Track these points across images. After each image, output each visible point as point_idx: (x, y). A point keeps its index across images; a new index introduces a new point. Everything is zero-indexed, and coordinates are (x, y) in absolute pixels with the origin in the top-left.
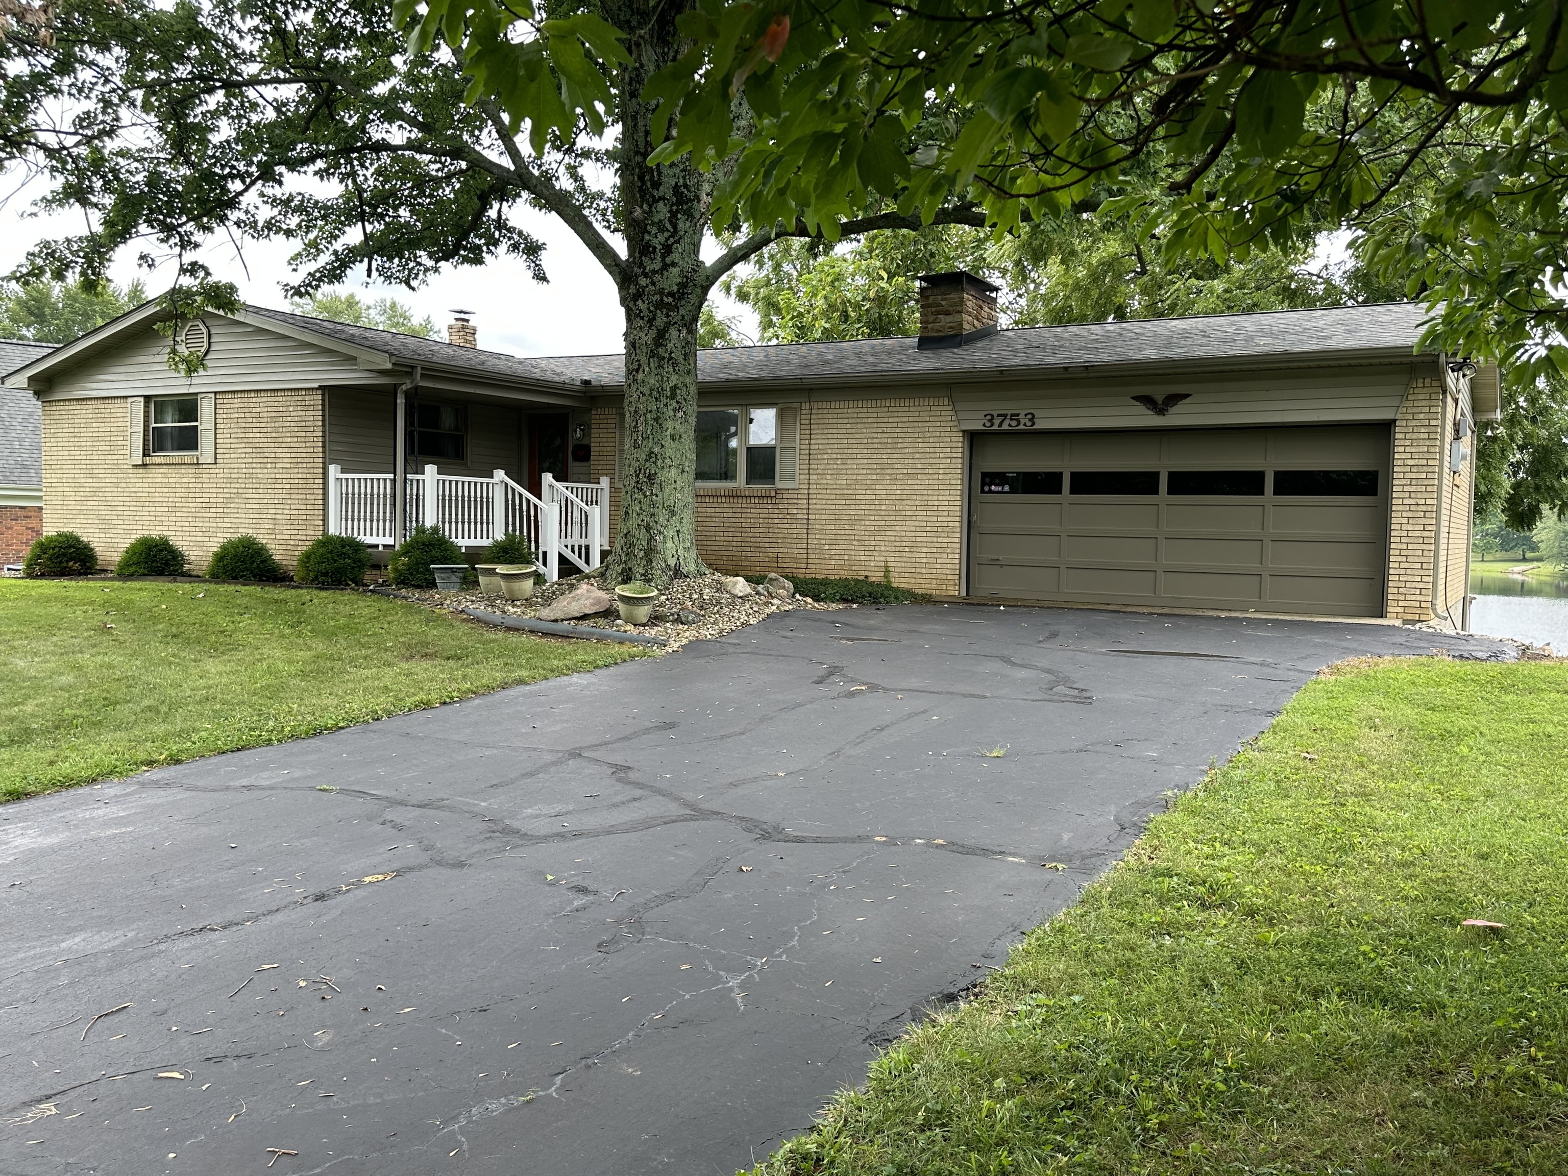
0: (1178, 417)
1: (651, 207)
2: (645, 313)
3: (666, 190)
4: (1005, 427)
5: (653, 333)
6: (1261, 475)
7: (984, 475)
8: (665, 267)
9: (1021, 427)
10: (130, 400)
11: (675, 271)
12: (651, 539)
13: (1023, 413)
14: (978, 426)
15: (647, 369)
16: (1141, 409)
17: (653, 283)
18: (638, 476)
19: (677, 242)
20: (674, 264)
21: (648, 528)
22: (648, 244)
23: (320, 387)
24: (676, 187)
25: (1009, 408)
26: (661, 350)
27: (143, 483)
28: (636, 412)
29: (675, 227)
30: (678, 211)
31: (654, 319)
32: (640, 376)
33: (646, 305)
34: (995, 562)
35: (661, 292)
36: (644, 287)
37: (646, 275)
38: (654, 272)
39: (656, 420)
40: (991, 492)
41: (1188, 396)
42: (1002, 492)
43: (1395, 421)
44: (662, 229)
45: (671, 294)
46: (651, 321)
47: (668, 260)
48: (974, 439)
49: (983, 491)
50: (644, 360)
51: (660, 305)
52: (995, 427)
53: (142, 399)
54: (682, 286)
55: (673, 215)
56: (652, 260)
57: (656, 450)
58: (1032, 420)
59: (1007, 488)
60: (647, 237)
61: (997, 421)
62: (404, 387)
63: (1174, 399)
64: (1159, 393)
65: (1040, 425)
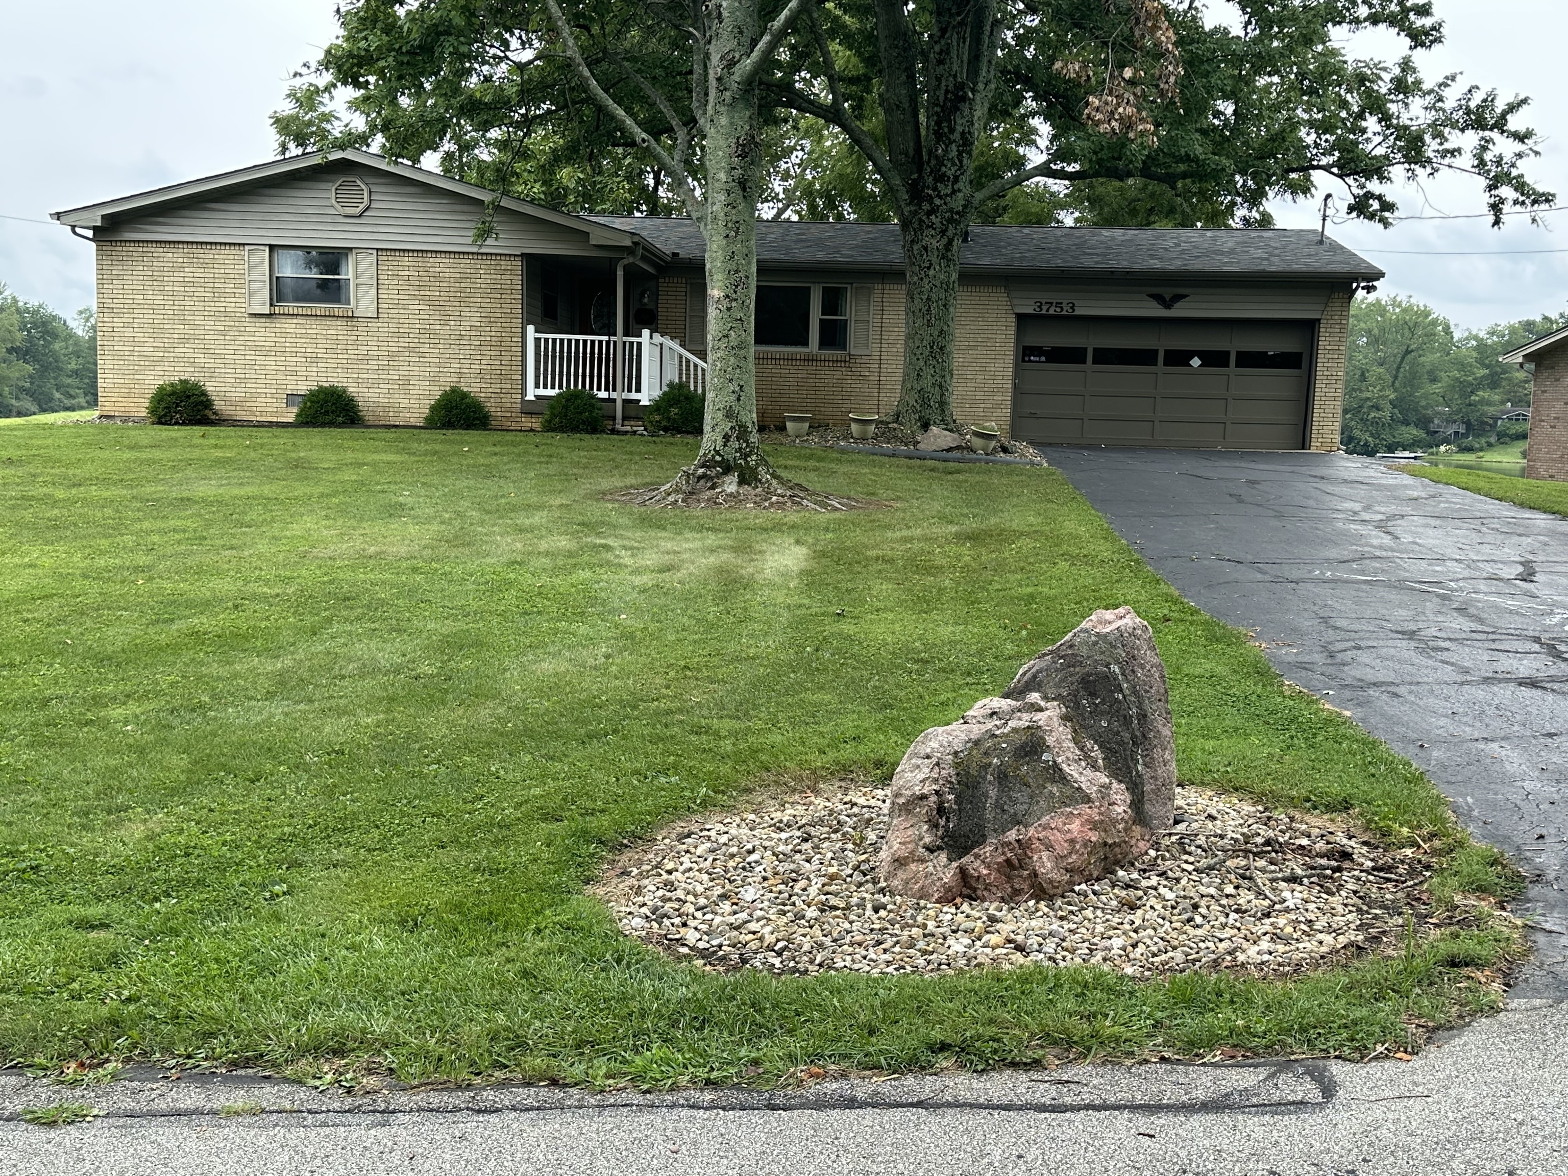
0: (1179, 311)
1: (947, 146)
2: (938, 225)
3: (956, 136)
4: (1051, 312)
5: (945, 241)
6: (1227, 354)
7: (1025, 349)
8: (954, 192)
9: (1064, 313)
10: (247, 248)
11: (960, 195)
12: (943, 395)
13: (1065, 302)
14: (1030, 310)
15: (937, 268)
16: (1154, 304)
17: (945, 204)
18: (932, 347)
19: (962, 174)
20: (959, 190)
21: (941, 386)
22: (944, 174)
23: (522, 255)
24: (963, 133)
25: (1055, 297)
26: (949, 254)
27: (263, 334)
28: (928, 299)
29: (961, 162)
30: (963, 151)
31: (946, 230)
32: (932, 272)
33: (939, 219)
34: (1033, 415)
35: (951, 210)
36: (938, 207)
37: (940, 197)
38: (947, 195)
39: (945, 306)
40: (1030, 361)
41: (1185, 296)
42: (1039, 362)
43: (1319, 320)
44: (954, 164)
45: (958, 213)
46: (943, 232)
47: (956, 187)
48: (1022, 319)
49: (1023, 361)
50: (934, 260)
51: (951, 221)
52: (1044, 312)
53: (267, 249)
54: (965, 206)
55: (960, 154)
56: (947, 186)
57: (945, 328)
58: (1073, 308)
59: (1043, 359)
60: (944, 169)
61: (1045, 308)
62: (625, 262)
63: (1178, 298)
64: (1168, 292)
65: (1078, 312)
